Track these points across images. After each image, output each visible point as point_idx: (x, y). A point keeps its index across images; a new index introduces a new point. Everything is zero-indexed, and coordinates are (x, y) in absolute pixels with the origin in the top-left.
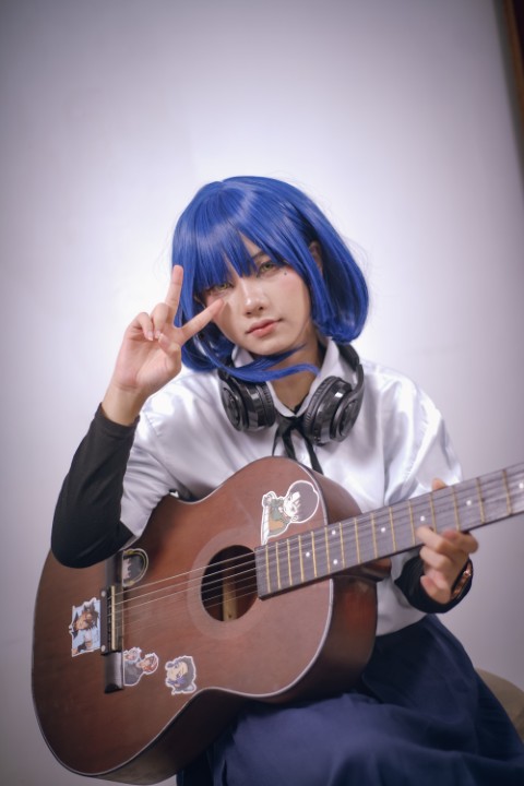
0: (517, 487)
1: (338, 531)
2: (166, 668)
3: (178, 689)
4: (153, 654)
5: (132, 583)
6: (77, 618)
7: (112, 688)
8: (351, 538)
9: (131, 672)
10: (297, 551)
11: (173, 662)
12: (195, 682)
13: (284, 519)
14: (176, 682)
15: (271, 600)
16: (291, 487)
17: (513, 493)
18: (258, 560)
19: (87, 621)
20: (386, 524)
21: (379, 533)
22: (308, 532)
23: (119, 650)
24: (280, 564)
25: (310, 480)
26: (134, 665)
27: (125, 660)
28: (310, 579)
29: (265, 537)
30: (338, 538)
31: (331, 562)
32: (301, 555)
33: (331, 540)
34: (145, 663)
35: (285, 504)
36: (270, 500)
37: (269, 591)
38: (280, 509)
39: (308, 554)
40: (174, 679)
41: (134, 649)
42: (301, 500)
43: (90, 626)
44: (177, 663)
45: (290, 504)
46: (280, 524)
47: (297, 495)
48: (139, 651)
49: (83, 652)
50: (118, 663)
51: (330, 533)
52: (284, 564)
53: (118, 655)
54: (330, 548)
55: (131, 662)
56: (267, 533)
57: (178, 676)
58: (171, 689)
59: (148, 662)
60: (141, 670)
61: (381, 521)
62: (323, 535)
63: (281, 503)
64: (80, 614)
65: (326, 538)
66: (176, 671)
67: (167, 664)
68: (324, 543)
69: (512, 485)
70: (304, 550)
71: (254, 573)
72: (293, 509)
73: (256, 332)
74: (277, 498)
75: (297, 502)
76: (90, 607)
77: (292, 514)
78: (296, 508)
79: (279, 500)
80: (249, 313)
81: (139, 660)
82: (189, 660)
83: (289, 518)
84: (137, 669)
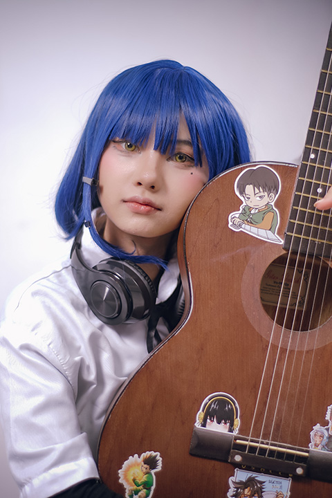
5: (237, 422)
13: (268, 207)
16: (238, 193)
19: (252, 496)
25: (242, 169)
35: (251, 205)
36: (237, 221)
38: (253, 212)
42: (256, 185)
45: (255, 199)
47: (249, 189)
48: (317, 427)
56: (270, 234)
63: (248, 210)
72: (261, 197)
73: (133, 204)
74: (240, 212)
75: (257, 191)
76: (238, 488)
77: (266, 200)
78: (262, 194)
79: (244, 209)
80: (140, 184)
81: (328, 430)
83: (267, 204)
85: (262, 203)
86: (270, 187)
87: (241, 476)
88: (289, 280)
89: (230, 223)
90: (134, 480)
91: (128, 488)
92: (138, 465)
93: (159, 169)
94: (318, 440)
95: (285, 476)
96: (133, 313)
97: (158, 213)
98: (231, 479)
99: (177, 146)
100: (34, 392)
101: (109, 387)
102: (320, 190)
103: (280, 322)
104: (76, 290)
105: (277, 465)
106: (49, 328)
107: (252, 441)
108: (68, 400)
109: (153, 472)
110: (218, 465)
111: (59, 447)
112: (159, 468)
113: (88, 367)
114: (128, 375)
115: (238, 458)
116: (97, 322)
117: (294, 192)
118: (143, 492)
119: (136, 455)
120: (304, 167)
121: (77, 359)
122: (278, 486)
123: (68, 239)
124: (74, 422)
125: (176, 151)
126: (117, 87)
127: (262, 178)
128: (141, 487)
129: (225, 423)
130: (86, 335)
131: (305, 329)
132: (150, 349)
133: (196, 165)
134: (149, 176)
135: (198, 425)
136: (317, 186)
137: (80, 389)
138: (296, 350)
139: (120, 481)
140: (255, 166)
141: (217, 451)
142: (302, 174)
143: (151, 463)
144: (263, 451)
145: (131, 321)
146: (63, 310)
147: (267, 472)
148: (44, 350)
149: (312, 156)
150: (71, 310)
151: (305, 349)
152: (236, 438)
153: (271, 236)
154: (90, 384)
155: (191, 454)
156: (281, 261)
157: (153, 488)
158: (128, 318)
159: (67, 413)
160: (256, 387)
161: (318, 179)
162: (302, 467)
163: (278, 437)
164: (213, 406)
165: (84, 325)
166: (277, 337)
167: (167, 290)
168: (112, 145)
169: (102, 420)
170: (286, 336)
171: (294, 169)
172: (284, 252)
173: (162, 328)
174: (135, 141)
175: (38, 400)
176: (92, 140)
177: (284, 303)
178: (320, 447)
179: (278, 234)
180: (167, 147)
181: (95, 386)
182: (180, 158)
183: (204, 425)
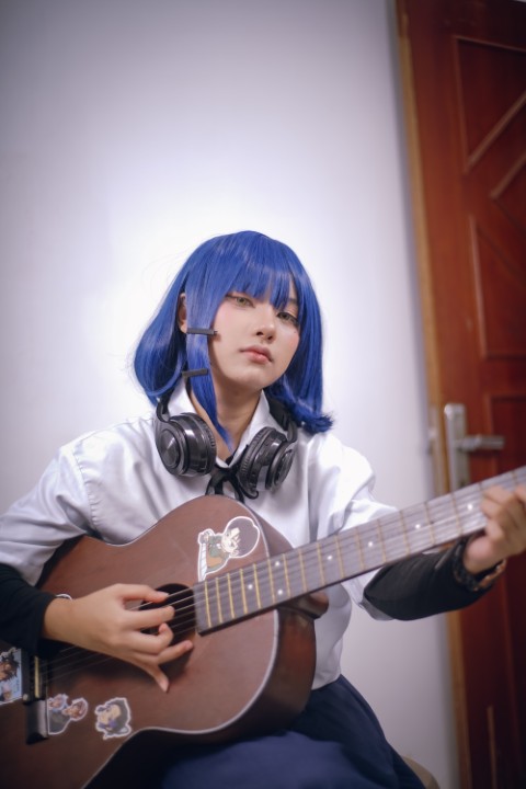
0: (466, 509)
1: (281, 561)
2: (96, 712)
3: (111, 732)
4: (82, 700)
7: (35, 738)
8: (296, 568)
9: (56, 720)
10: (239, 585)
11: (104, 706)
12: (130, 724)
13: (223, 555)
14: (108, 726)
15: (211, 636)
17: (461, 514)
18: (196, 595)
19: (6, 672)
20: (332, 552)
21: (325, 561)
22: (250, 565)
23: (43, 698)
24: (221, 599)
26: (60, 713)
27: (49, 708)
28: (254, 610)
29: (203, 572)
30: (281, 569)
31: (276, 593)
32: (243, 587)
33: (275, 572)
34: (72, 709)
35: (223, 541)
36: (207, 537)
37: (210, 625)
39: (250, 587)
40: (106, 722)
41: (59, 696)
42: (241, 535)
43: (8, 676)
44: (109, 706)
45: (229, 541)
46: (219, 560)
47: (236, 531)
48: (65, 697)
49: (1, 703)
50: (42, 712)
51: (273, 564)
52: (224, 599)
53: (42, 703)
54: (274, 580)
55: (56, 710)
56: (204, 570)
57: (110, 719)
58: (102, 734)
59: (75, 708)
60: (67, 718)
61: (327, 549)
62: (266, 567)
63: (218, 540)
65: (270, 569)
66: (107, 715)
67: (98, 708)
68: (267, 575)
69: (460, 507)
70: (247, 582)
71: (193, 608)
72: (232, 545)
73: (251, 354)
74: (215, 535)
75: (236, 538)
76: (9, 657)
77: (231, 550)
78: (235, 543)
79: (217, 537)
80: (260, 334)
81: (65, 707)
82: (123, 702)
83: (228, 553)
84: (64, 716)
85: (227, 548)
97: (270, 364)
156: (186, 592)
182: (284, 317)
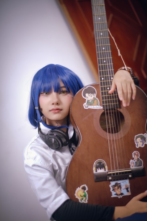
2: (138, 147)
4: (133, 154)
5: (106, 167)
6: (116, 194)
9: (138, 164)
11: (136, 144)
12: (143, 134)
13: (94, 99)
14: (143, 142)
16: (84, 97)
19: (118, 188)
20: (103, 60)
25: (83, 90)
26: (136, 163)
34: (135, 157)
35: (89, 99)
36: (86, 105)
38: (90, 101)
40: (142, 143)
41: (130, 163)
42: (89, 93)
43: (120, 187)
44: (137, 142)
46: (95, 101)
47: (87, 95)
48: (131, 161)
49: (129, 189)
55: (135, 164)
56: (97, 106)
57: (141, 142)
58: (145, 144)
59: (136, 156)
60: (138, 159)
64: (115, 193)
66: (140, 143)
67: (137, 147)
68: (106, 82)
72: (91, 96)
73: (53, 111)
74: (86, 102)
75: (89, 95)
76: (113, 188)
77: (93, 97)
78: (91, 95)
79: (87, 101)
80: (53, 104)
81: (134, 160)
82: (136, 137)
83: (94, 98)
84: (137, 161)
85: (92, 98)
86: (93, 92)
87: (113, 183)
88: (108, 119)
89: (84, 107)
90: (81, 196)
91: (79, 198)
92: (80, 190)
93: (58, 98)
94: (132, 164)
95: (126, 179)
96: (64, 144)
97: (62, 111)
98: (110, 186)
99: (61, 89)
100: (41, 178)
101: (63, 169)
102: (108, 88)
103: (109, 132)
104: (44, 143)
105: (123, 176)
106: (39, 157)
107: (113, 171)
108: (52, 177)
109: (85, 191)
110: (105, 182)
111: (54, 193)
112: (87, 189)
113: (55, 165)
114: (68, 164)
115: (110, 178)
116: (53, 151)
117: (101, 92)
118: (84, 198)
119: (79, 188)
120: (101, 83)
121: (51, 164)
122: (125, 183)
123: (36, 128)
124: (56, 184)
125: (61, 91)
126: (37, 77)
127: (90, 91)
128: (83, 197)
129: (103, 169)
130: (51, 156)
131: (117, 132)
132: (72, 154)
133: (69, 93)
134: (55, 101)
135: (94, 172)
136: (107, 87)
137: (55, 173)
138: (117, 139)
139: (76, 197)
140: (86, 87)
141: (103, 178)
142: (101, 85)
143: (84, 188)
144: (117, 174)
145: (64, 147)
146: (41, 150)
147: (120, 180)
148: (40, 165)
149: (103, 79)
150: (44, 150)
151: (120, 138)
152: (108, 172)
153: (98, 107)
154: (57, 170)
155: (96, 182)
156: (103, 114)
157: (87, 196)
158: (62, 146)
159: (53, 182)
160: (108, 155)
161: (107, 85)
162: (130, 174)
163: (120, 168)
164: (97, 165)
165: (50, 153)
166: (110, 137)
167: (71, 134)
168: (41, 95)
169: (64, 180)
170: (113, 136)
171: (98, 85)
172: (104, 110)
173: (73, 146)
174: (48, 91)
175: (43, 180)
176: (34, 96)
177: (109, 126)
178: (134, 166)
179: (100, 105)
180: (58, 90)
181: (59, 171)
182: (63, 92)
183: (96, 171)
